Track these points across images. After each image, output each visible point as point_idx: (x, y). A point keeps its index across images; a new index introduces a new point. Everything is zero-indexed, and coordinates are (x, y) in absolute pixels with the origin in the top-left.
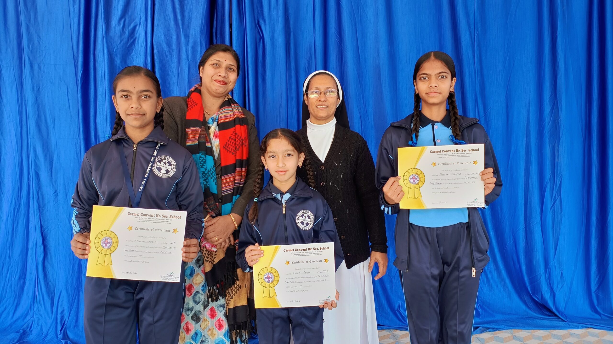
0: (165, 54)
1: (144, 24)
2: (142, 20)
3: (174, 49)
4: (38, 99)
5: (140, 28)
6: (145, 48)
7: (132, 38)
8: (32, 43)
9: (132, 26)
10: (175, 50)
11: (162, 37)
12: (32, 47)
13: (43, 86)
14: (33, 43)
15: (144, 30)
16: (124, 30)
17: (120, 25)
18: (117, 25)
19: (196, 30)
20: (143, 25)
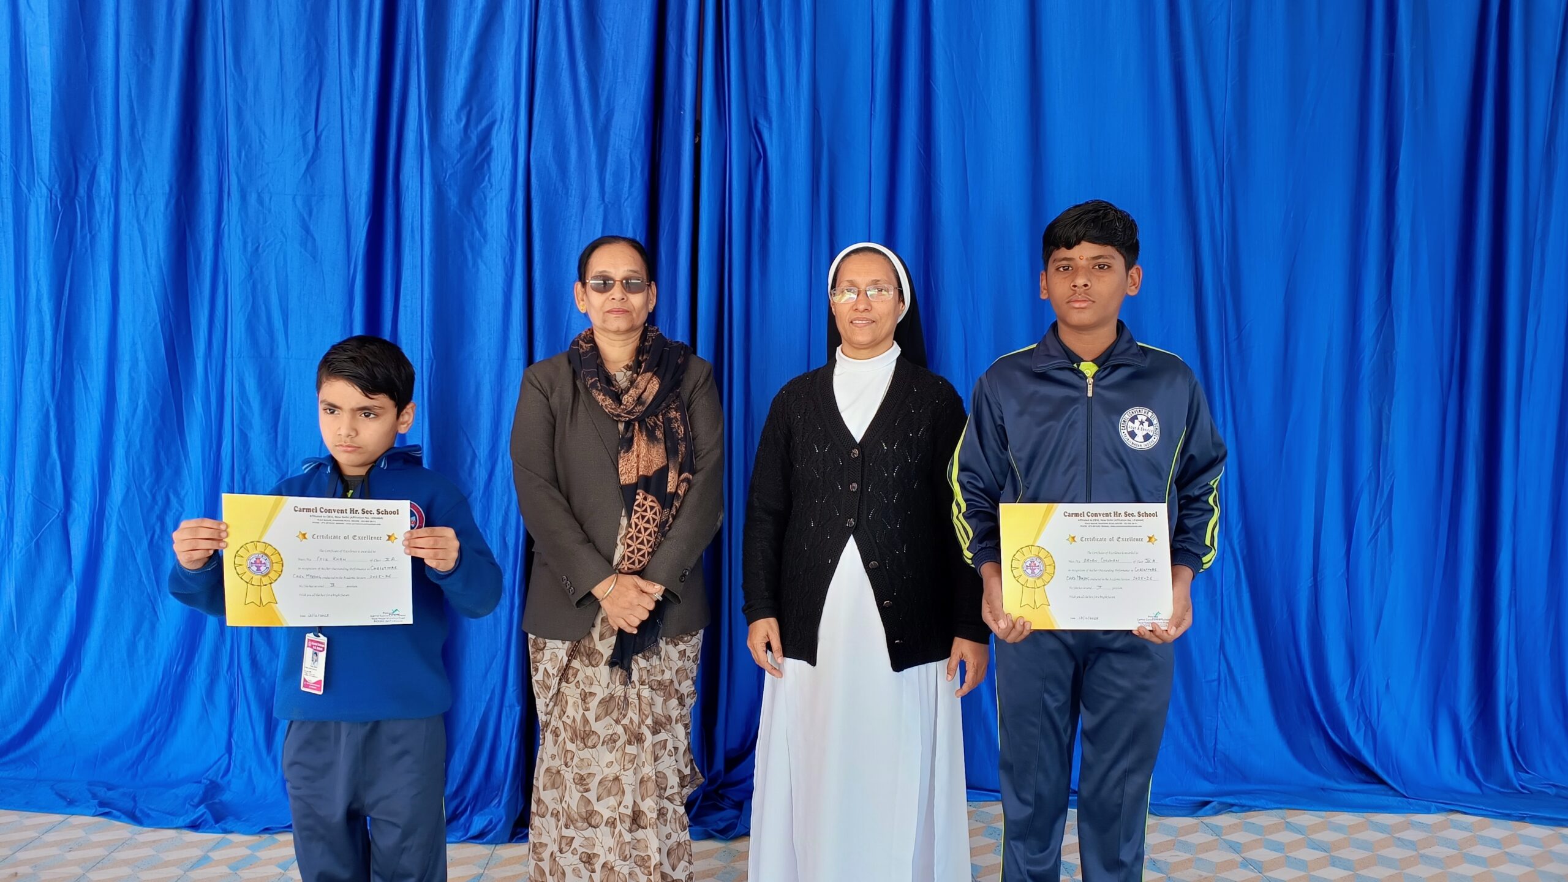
0: (553, 187)
1: (512, 121)
2: (506, 112)
3: (573, 176)
4: (254, 269)
5: (502, 128)
6: (511, 172)
7: (483, 150)
8: (247, 147)
9: (484, 123)
10: (576, 179)
11: (550, 149)
12: (246, 155)
13: (266, 241)
14: (250, 146)
15: (511, 133)
16: (469, 132)
17: (461, 120)
18: (454, 122)
19: (622, 136)
20: (508, 121)
